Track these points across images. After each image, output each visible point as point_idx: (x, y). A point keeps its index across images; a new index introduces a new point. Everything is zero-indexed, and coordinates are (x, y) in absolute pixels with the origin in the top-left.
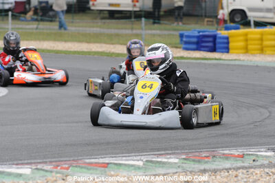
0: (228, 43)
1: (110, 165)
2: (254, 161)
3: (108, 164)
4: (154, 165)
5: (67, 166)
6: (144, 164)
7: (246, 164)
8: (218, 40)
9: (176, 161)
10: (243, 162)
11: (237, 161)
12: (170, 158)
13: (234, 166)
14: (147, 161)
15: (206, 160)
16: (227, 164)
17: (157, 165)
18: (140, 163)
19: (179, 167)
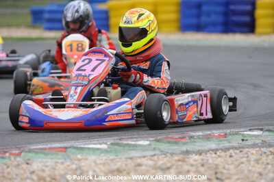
1: (69, 150)
2: (243, 140)
3: (66, 148)
4: (121, 148)
5: (17, 152)
6: (108, 148)
7: (235, 144)
9: (148, 143)
10: (230, 142)
11: (221, 141)
12: (138, 141)
13: (221, 146)
14: (112, 144)
15: (183, 141)
16: (213, 145)
17: (126, 148)
18: (104, 146)
19: (154, 149)
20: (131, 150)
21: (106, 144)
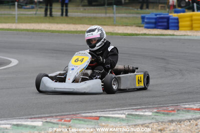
0: (178, 23)
1: (100, 118)
4: (134, 117)
6: (126, 117)
8: (171, 21)
9: (150, 114)
11: (196, 113)
12: (145, 112)
13: (194, 117)
14: (128, 114)
15: (173, 112)
17: (136, 117)
18: (123, 116)
19: (153, 118)
20: (138, 119)
21: (125, 114)
